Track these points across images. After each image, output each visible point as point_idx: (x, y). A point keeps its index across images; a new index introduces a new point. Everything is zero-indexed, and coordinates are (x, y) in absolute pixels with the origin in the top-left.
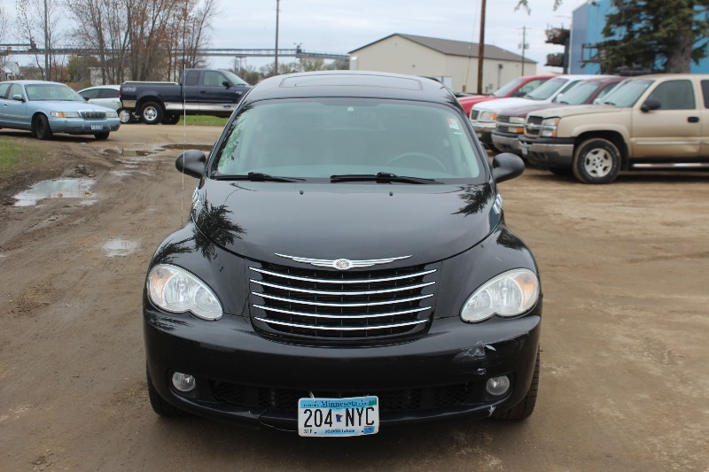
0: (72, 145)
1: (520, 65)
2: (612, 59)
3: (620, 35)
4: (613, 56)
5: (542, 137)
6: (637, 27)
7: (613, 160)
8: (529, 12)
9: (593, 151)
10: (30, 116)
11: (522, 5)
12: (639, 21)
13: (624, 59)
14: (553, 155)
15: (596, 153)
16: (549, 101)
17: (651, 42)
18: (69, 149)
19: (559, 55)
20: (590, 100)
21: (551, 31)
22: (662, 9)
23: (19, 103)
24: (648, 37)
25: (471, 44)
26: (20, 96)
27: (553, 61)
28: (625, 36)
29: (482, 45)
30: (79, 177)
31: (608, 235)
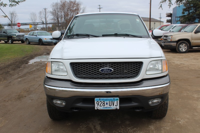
0: (47, 46)
1: (160, 23)
2: (185, 20)
3: (186, 14)
4: (185, 19)
5: (168, 41)
6: (191, 11)
7: (187, 47)
8: (162, 9)
9: (182, 44)
10: (38, 40)
11: (160, 7)
12: (191, 10)
13: (188, 20)
14: (171, 46)
15: (182, 45)
16: (169, 31)
17: (195, 15)
18: (47, 47)
19: (170, 20)
20: (180, 31)
21: (167, 14)
22: (197, 6)
23: (35, 36)
24: (194, 14)
25: (148, 18)
26: (36, 35)
27: (168, 21)
28: (188, 14)
29: (150, 18)
30: (47, 55)
31: (189, 69)
